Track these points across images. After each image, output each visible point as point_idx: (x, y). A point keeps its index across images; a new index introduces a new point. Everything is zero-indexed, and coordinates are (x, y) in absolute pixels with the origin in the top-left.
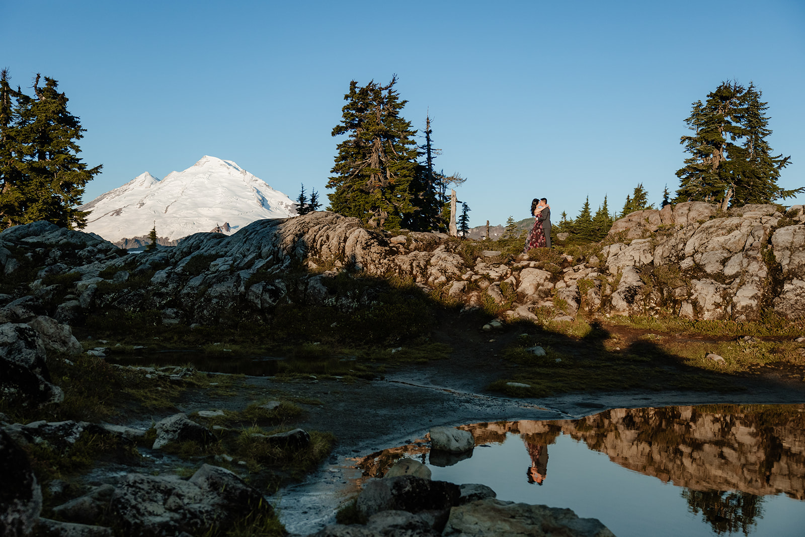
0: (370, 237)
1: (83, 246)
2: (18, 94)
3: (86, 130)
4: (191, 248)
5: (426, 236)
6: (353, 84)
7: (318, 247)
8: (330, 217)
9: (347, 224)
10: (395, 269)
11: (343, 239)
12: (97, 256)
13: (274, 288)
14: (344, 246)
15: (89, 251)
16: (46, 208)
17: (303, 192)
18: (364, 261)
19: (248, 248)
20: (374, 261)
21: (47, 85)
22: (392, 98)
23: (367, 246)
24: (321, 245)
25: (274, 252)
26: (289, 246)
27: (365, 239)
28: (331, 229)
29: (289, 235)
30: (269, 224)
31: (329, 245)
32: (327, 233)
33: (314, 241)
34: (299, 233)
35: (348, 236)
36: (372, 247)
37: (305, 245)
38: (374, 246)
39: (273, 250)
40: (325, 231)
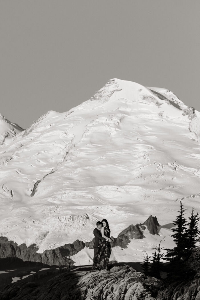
0: (145, 290)
4: (9, 295)
7: (104, 297)
9: (129, 278)
11: (123, 291)
14: (124, 297)
17: (181, 212)
23: (141, 297)
24: (107, 295)
26: (81, 296)
27: (140, 291)
28: (116, 283)
29: (83, 287)
30: (71, 277)
31: (112, 296)
32: (112, 285)
33: (101, 292)
34: (91, 285)
35: (128, 289)
36: (145, 298)
37: (94, 295)
38: (147, 297)
39: (69, 298)
40: (112, 284)
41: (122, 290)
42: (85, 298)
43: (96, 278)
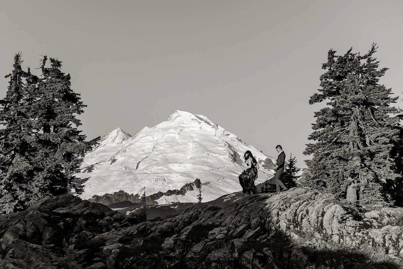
0: (346, 212)
1: (102, 216)
2: (28, 74)
3: (86, 106)
4: (191, 218)
5: (398, 212)
6: (331, 53)
7: (299, 220)
8: (309, 194)
9: (324, 200)
10: (369, 242)
11: (321, 213)
12: (114, 225)
13: (262, 255)
14: (322, 220)
15: (107, 220)
16: (50, 176)
18: (340, 234)
19: (239, 219)
20: (350, 234)
21: (52, 65)
22: (371, 67)
23: (343, 220)
24: (302, 219)
25: (261, 224)
26: (274, 219)
27: (340, 214)
28: (310, 204)
29: (274, 209)
30: (256, 199)
31: (308, 219)
32: (307, 208)
33: (295, 214)
34: (282, 207)
35: (325, 211)
36: (347, 221)
37: (287, 218)
38: (349, 221)
39: (260, 221)
40: (305, 206)
41: (319, 213)
42: (278, 221)
43: (286, 200)
